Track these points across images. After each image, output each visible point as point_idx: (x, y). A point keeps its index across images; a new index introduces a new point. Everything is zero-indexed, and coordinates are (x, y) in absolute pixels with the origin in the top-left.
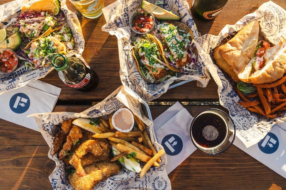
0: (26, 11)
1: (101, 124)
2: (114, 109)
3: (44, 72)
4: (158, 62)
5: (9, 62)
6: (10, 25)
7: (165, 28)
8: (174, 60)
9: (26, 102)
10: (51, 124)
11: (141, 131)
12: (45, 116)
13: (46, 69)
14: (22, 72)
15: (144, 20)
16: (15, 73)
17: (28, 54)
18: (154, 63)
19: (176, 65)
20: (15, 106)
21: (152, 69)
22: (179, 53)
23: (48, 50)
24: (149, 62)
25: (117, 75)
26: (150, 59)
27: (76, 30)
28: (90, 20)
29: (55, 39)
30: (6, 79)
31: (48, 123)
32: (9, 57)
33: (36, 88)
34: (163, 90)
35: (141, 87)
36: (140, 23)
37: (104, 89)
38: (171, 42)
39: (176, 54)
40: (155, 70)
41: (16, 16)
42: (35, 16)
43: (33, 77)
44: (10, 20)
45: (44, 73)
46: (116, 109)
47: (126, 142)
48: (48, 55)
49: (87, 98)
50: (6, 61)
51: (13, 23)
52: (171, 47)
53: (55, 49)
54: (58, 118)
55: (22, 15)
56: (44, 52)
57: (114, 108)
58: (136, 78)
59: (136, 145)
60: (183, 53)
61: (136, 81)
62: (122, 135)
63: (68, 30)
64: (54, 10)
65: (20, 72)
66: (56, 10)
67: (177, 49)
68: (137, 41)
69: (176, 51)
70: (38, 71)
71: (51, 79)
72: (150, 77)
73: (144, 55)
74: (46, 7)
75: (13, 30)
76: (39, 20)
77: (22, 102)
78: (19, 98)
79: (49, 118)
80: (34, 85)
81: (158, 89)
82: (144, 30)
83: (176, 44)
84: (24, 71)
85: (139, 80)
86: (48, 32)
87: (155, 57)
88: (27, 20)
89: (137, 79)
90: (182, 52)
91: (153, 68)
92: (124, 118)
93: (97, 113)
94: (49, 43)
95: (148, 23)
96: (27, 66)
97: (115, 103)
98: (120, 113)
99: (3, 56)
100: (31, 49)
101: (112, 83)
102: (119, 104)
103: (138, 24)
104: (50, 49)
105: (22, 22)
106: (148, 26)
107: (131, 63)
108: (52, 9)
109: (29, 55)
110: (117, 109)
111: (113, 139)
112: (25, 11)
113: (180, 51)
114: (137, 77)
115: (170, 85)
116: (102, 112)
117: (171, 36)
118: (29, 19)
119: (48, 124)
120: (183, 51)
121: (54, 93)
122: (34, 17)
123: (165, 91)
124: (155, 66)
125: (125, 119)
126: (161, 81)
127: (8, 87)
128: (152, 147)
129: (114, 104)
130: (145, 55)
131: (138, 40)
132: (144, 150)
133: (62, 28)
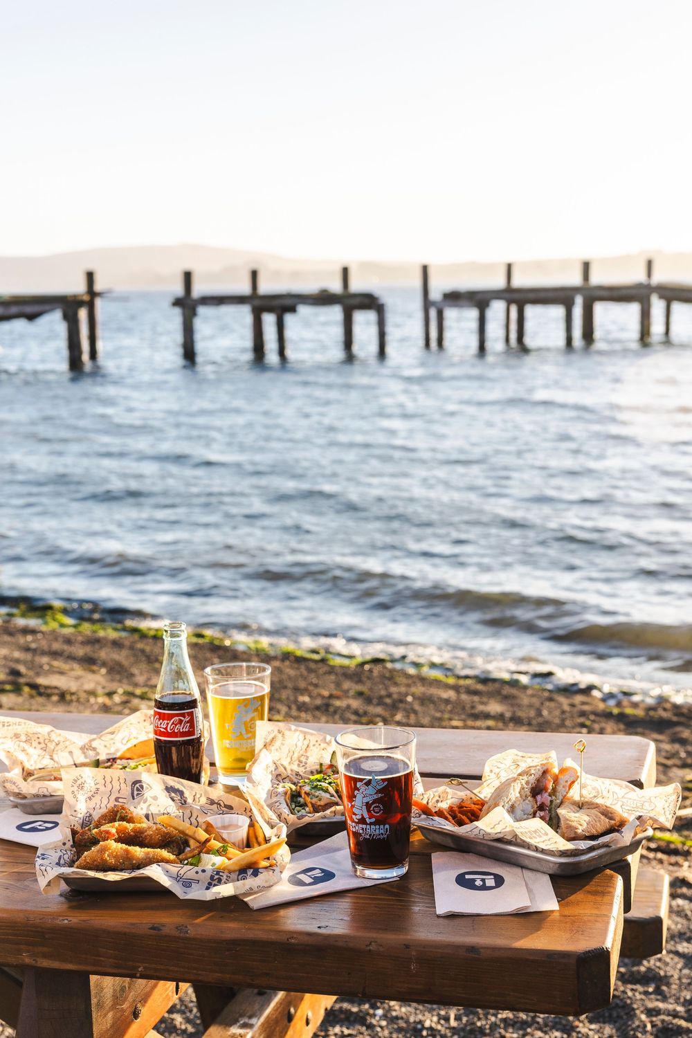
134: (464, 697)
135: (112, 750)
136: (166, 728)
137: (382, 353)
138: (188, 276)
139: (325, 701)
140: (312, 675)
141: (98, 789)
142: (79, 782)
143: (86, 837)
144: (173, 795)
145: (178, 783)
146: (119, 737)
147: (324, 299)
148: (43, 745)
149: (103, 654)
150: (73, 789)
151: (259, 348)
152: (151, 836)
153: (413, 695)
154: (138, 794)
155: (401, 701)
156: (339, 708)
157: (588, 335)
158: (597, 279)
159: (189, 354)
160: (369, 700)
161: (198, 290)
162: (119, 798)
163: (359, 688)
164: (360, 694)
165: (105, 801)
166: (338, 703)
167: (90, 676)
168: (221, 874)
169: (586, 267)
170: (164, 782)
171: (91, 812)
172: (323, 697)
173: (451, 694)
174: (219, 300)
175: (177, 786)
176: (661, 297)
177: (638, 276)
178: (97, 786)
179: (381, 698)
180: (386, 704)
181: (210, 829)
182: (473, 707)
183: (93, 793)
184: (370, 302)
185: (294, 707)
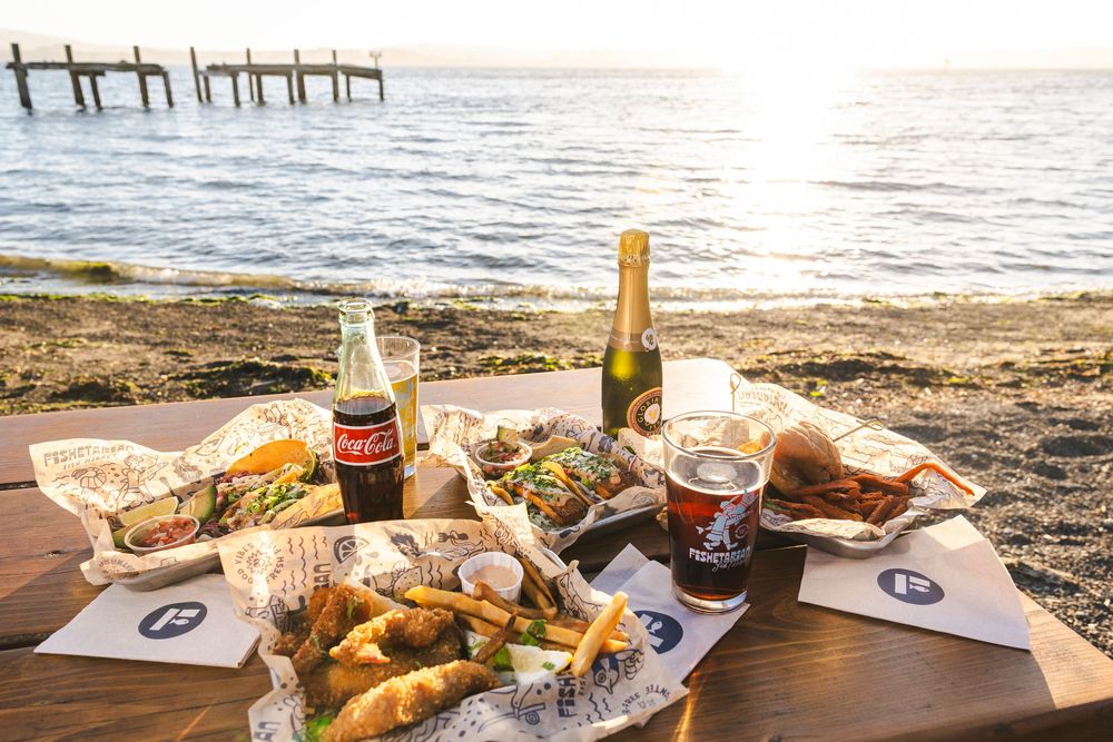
9: (193, 615)
54: (303, 569)
134: (306, 320)
135: (218, 465)
136: (362, 451)
137: (170, 103)
138: (15, 48)
139: (211, 333)
140: (192, 316)
141: (281, 559)
142: (248, 554)
143: (311, 658)
144: (403, 546)
145: (404, 526)
146: (223, 446)
147: (123, 67)
148: (122, 477)
149: (18, 316)
150: (239, 566)
151: (80, 99)
152: (421, 633)
153: (272, 322)
154: (345, 555)
155: (266, 328)
156: (224, 337)
157: (302, 96)
158: (304, 60)
159: (26, 102)
160: (242, 329)
161: (25, 59)
162: (319, 566)
163: (232, 321)
164: (234, 326)
165: (299, 576)
166: (222, 334)
167: (12, 334)
168: (572, 682)
169: (297, 53)
170: (387, 532)
171: (282, 595)
172: (208, 331)
173: (295, 319)
174: (45, 66)
175: (404, 531)
176: (343, 73)
177: (328, 60)
178: (280, 555)
179: (251, 326)
180: (256, 331)
181: (487, 592)
182: (317, 327)
183: (274, 567)
184: (157, 70)
185: (190, 341)
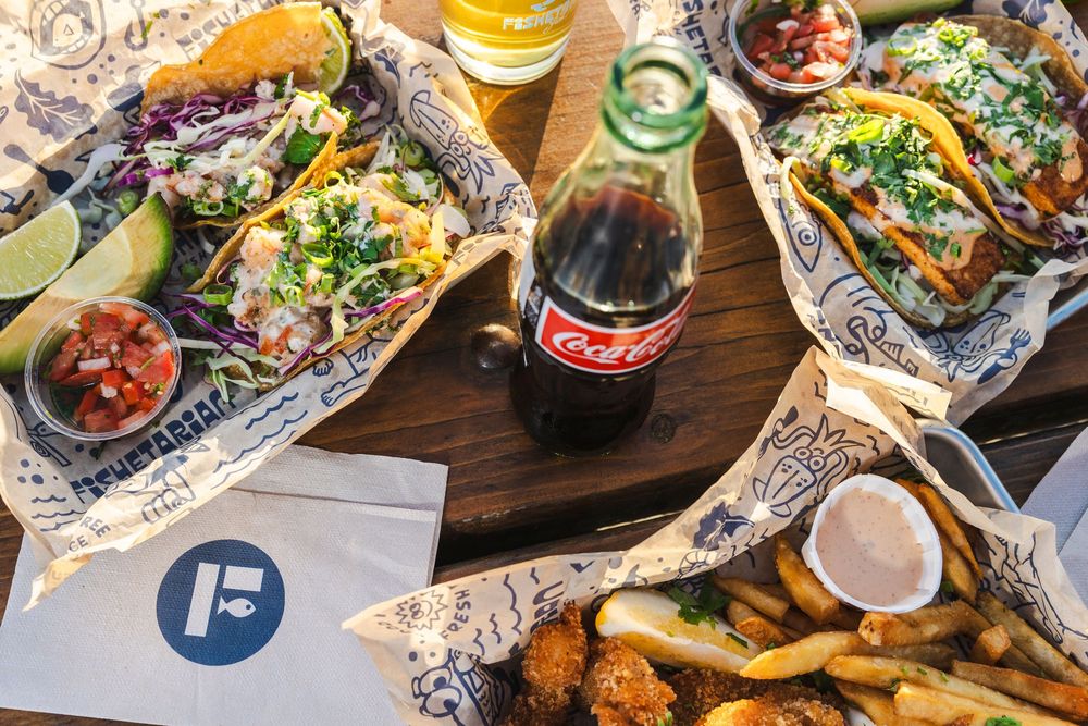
0: (169, 93)
1: (737, 610)
2: (803, 496)
3: (343, 377)
4: (948, 205)
5: (123, 369)
6: (85, 189)
7: (919, 43)
8: (1018, 184)
9: (257, 588)
10: (463, 665)
11: (965, 600)
12: (433, 615)
13: (354, 359)
14: (201, 421)
15: (798, 30)
16: (159, 437)
17: (230, 307)
18: (931, 211)
19: (1025, 212)
20: (197, 624)
21: (927, 242)
22: (1037, 142)
23: (350, 254)
24: (908, 206)
25: (727, 330)
26: (910, 189)
27: (469, 132)
28: (508, 92)
29: (370, 193)
30: (112, 477)
31: (445, 666)
32: (121, 344)
33: (299, 496)
34: (1019, 341)
35: (902, 347)
36: (785, 47)
37: (684, 418)
38: (979, 97)
39: (1024, 147)
40: (948, 248)
41: (116, 133)
42: (227, 108)
43: (287, 422)
44: (83, 159)
45: (344, 385)
46: (813, 490)
47: (928, 670)
48: (351, 278)
49: (604, 489)
50: (107, 370)
51: (102, 173)
52: (988, 119)
53: (389, 239)
54: (513, 608)
55: (154, 115)
56: (326, 270)
57: (806, 489)
58: (859, 311)
59: (983, 677)
60: (1053, 136)
61: (865, 325)
62: (901, 634)
63: (414, 152)
64: (323, 65)
65: (186, 425)
66: (332, 66)
67: (1019, 124)
68: (798, 133)
69: (1018, 134)
70: (306, 383)
71: (376, 429)
72: (920, 293)
73: (867, 182)
74: (278, 55)
75: (106, 212)
76: (253, 119)
77: (231, 595)
78: (207, 573)
79: (461, 619)
80: (285, 479)
81: (983, 347)
82: (815, 69)
83: (1008, 101)
84: (206, 413)
85: (880, 313)
86: (321, 165)
87: (928, 178)
88: (186, 134)
89: (865, 314)
90: (1048, 131)
91: (933, 238)
92: (862, 539)
93: (730, 529)
94: (346, 215)
95: (826, 40)
96: (220, 382)
97: (800, 461)
98: (834, 515)
99: (81, 346)
100: (239, 274)
101: (720, 377)
102: (825, 459)
103: (772, 54)
104: (356, 243)
105: (158, 153)
106: (830, 54)
107: (807, 237)
108: (312, 59)
109: (238, 309)
110: (821, 488)
111: (857, 668)
112: (165, 95)
113: (1040, 128)
114: (864, 304)
115: (1054, 305)
116: (754, 517)
117: (969, 72)
118: (200, 128)
119: (445, 673)
120: (1053, 129)
121: (410, 499)
122: (222, 113)
123: (1038, 343)
124: (942, 225)
125: (873, 545)
126: (975, 311)
127: (149, 508)
128: (1067, 668)
129: (796, 465)
130: (873, 179)
131: (799, 126)
132: (1038, 697)
133: (377, 148)
